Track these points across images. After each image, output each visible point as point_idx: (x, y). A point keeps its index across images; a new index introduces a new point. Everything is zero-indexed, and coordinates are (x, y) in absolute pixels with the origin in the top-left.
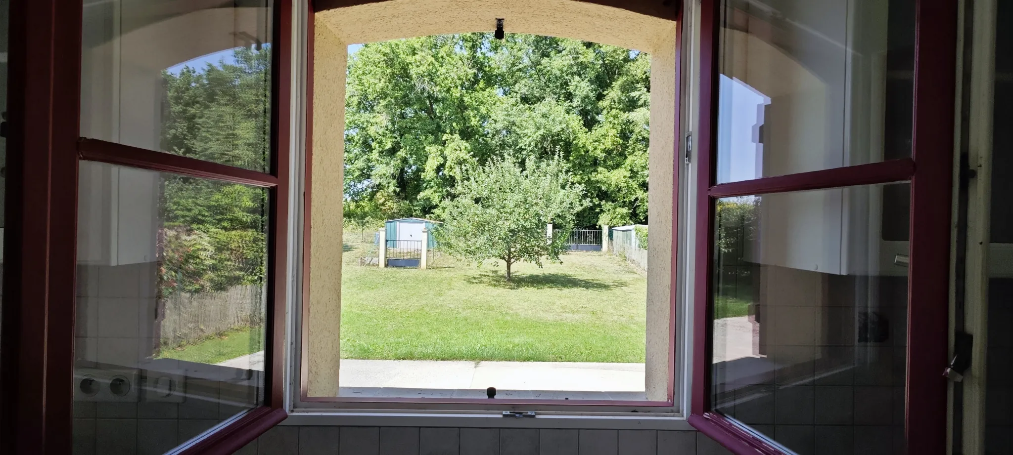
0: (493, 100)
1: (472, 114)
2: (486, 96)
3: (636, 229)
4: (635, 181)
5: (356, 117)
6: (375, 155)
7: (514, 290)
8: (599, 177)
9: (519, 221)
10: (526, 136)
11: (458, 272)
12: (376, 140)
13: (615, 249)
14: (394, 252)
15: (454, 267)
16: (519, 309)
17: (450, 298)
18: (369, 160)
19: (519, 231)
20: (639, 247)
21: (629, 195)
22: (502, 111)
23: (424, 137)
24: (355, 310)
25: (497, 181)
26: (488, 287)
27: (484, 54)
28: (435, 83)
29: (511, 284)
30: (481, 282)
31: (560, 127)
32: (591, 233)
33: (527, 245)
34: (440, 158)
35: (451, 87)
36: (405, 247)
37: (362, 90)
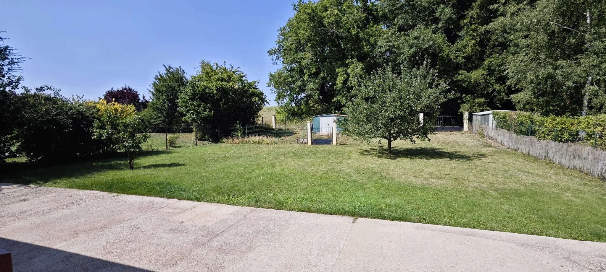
0: (379, 33)
1: (364, 44)
2: (374, 31)
3: (493, 113)
4: (492, 77)
5: (295, 56)
6: (306, 77)
7: (393, 160)
8: (461, 77)
9: (396, 111)
10: (402, 54)
11: (356, 147)
12: (306, 68)
13: (474, 128)
14: (317, 135)
15: (354, 144)
16: (395, 174)
17: (347, 165)
18: (303, 81)
19: (396, 119)
20: (496, 127)
21: (486, 88)
22: (385, 39)
23: (335, 63)
24: (285, 173)
25: (380, 85)
26: (374, 158)
27: (373, 4)
28: (340, 27)
29: (392, 155)
30: (370, 154)
31: (428, 44)
32: (454, 118)
33: (403, 128)
34: (345, 75)
35: (350, 28)
36: (325, 132)
37: (297, 39)
